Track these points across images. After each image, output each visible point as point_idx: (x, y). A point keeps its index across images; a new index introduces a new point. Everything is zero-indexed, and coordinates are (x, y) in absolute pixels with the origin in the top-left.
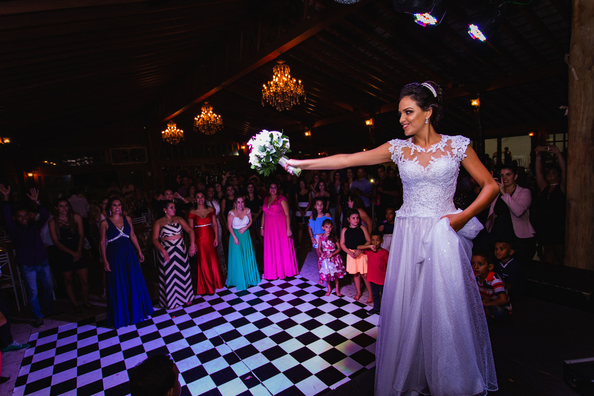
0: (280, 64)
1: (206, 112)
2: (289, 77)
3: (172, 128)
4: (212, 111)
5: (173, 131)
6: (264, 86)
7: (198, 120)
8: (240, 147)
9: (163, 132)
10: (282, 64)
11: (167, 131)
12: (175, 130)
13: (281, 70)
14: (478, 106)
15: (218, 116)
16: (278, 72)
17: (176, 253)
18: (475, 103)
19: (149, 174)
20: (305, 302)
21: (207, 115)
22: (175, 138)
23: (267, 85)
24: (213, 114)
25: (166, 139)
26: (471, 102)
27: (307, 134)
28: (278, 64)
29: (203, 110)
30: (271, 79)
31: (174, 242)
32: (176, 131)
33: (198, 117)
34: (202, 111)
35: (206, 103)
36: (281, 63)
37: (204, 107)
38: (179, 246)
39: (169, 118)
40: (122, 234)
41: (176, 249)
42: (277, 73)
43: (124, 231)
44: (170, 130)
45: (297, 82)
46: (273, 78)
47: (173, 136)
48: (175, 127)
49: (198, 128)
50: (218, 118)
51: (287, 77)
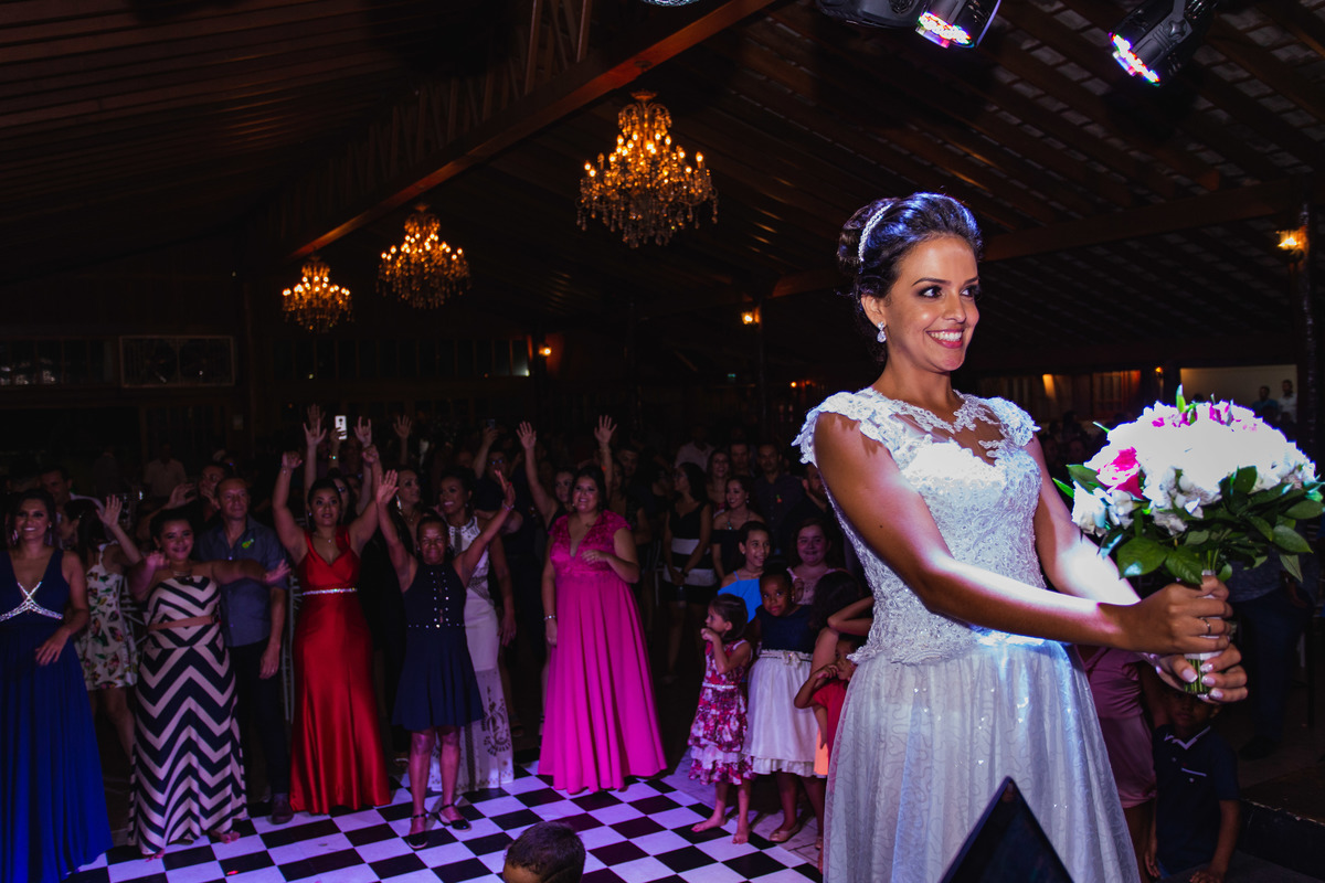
0: (640, 102)
1: (418, 236)
2: (668, 141)
3: (317, 279)
4: (437, 233)
5: (317, 289)
6: (588, 167)
7: (393, 262)
8: (536, 351)
9: (287, 293)
10: (648, 102)
11: (299, 289)
12: (325, 286)
13: (642, 120)
14: (1301, 253)
15: (454, 251)
16: (633, 124)
17: (191, 672)
18: (1290, 241)
19: (238, 422)
20: (645, 855)
21: (421, 244)
22: (322, 311)
23: (595, 165)
24: (440, 243)
25: (294, 314)
26: (1278, 239)
27: (748, 319)
28: (635, 102)
29: (411, 230)
30: (612, 147)
31: (186, 634)
32: (327, 290)
33: (393, 250)
34: (407, 233)
35: (422, 208)
36: (644, 98)
37: (412, 221)
38: (201, 648)
39: (307, 249)
40: (29, 604)
41: (193, 659)
42: (629, 129)
43: (35, 597)
44: (308, 285)
45: (690, 160)
46: (616, 144)
47: (319, 305)
48: (326, 279)
49: (390, 285)
50: (454, 257)
51: (662, 141)
